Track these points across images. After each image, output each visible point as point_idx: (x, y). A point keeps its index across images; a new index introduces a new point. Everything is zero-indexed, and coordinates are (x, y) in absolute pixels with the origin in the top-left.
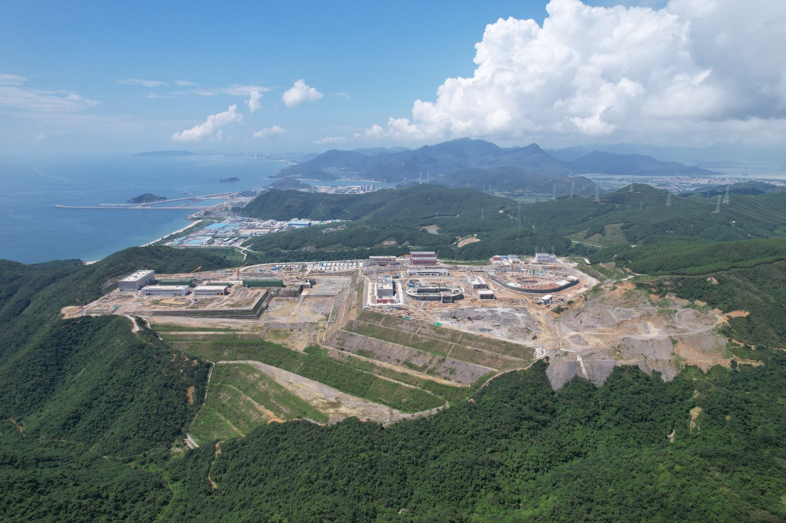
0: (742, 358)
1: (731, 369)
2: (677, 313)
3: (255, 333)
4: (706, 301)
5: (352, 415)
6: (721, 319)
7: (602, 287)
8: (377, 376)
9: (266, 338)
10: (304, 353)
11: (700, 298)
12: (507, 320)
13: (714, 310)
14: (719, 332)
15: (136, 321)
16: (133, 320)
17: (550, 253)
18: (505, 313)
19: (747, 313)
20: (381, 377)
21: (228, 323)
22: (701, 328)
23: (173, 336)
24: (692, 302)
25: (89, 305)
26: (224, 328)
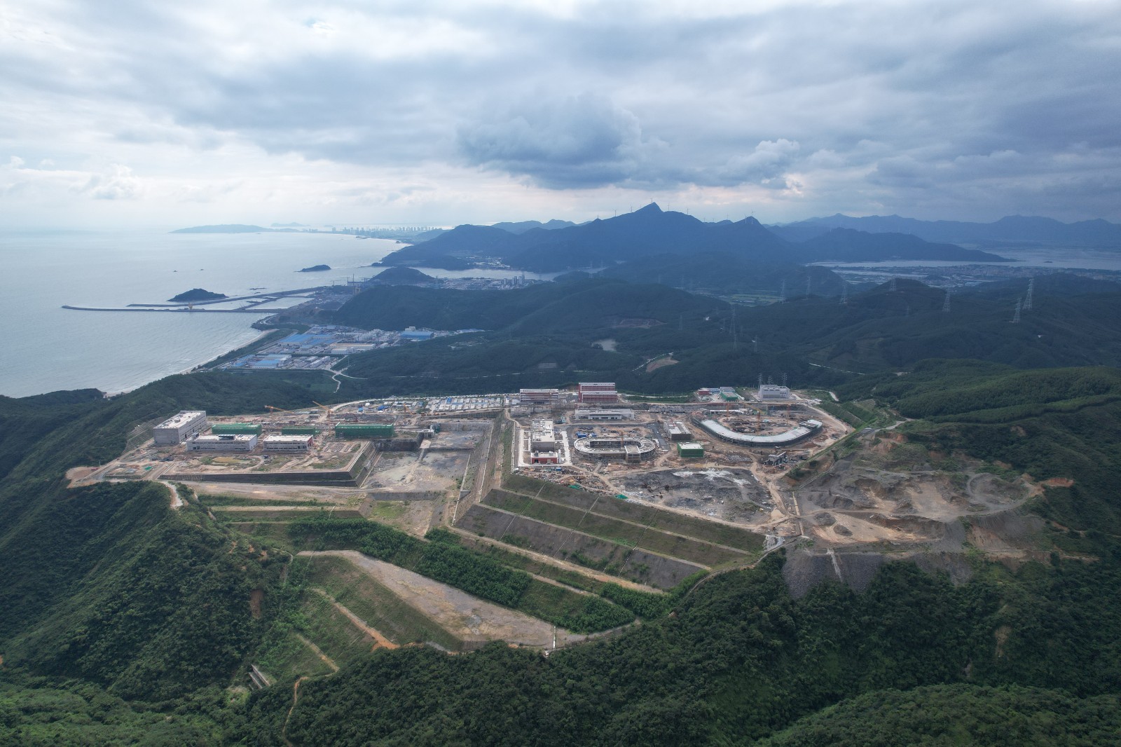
0: (1067, 551)
1: (1054, 568)
2: (970, 481)
3: (353, 509)
4: (1011, 462)
5: (497, 638)
6: (1034, 491)
7: (860, 439)
8: (534, 575)
9: (370, 517)
10: (425, 540)
11: (1002, 458)
12: (722, 490)
13: (1023, 475)
14: (1033, 511)
15: (178, 490)
16: (173, 488)
17: (780, 384)
18: (720, 478)
19: (1071, 482)
20: (540, 578)
21: (313, 492)
22: (1005, 504)
23: (231, 513)
24: (990, 462)
25: (108, 465)
26: (307, 500)
